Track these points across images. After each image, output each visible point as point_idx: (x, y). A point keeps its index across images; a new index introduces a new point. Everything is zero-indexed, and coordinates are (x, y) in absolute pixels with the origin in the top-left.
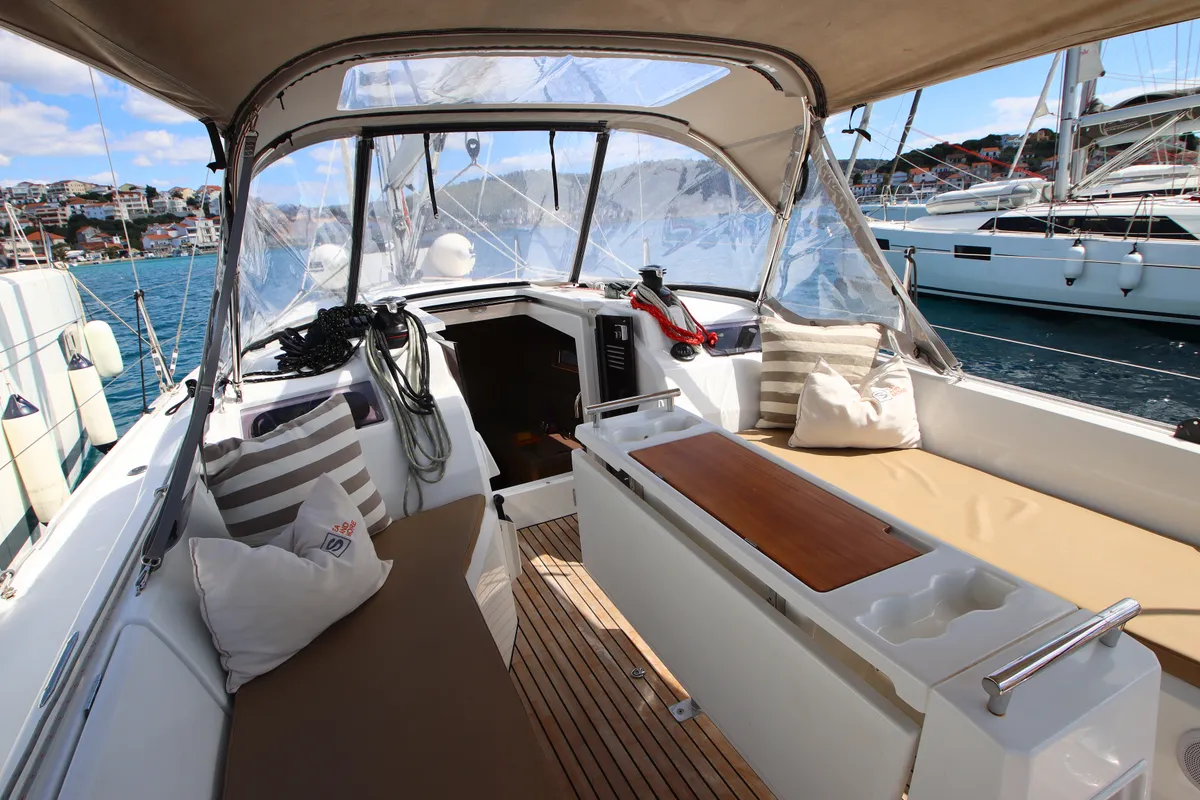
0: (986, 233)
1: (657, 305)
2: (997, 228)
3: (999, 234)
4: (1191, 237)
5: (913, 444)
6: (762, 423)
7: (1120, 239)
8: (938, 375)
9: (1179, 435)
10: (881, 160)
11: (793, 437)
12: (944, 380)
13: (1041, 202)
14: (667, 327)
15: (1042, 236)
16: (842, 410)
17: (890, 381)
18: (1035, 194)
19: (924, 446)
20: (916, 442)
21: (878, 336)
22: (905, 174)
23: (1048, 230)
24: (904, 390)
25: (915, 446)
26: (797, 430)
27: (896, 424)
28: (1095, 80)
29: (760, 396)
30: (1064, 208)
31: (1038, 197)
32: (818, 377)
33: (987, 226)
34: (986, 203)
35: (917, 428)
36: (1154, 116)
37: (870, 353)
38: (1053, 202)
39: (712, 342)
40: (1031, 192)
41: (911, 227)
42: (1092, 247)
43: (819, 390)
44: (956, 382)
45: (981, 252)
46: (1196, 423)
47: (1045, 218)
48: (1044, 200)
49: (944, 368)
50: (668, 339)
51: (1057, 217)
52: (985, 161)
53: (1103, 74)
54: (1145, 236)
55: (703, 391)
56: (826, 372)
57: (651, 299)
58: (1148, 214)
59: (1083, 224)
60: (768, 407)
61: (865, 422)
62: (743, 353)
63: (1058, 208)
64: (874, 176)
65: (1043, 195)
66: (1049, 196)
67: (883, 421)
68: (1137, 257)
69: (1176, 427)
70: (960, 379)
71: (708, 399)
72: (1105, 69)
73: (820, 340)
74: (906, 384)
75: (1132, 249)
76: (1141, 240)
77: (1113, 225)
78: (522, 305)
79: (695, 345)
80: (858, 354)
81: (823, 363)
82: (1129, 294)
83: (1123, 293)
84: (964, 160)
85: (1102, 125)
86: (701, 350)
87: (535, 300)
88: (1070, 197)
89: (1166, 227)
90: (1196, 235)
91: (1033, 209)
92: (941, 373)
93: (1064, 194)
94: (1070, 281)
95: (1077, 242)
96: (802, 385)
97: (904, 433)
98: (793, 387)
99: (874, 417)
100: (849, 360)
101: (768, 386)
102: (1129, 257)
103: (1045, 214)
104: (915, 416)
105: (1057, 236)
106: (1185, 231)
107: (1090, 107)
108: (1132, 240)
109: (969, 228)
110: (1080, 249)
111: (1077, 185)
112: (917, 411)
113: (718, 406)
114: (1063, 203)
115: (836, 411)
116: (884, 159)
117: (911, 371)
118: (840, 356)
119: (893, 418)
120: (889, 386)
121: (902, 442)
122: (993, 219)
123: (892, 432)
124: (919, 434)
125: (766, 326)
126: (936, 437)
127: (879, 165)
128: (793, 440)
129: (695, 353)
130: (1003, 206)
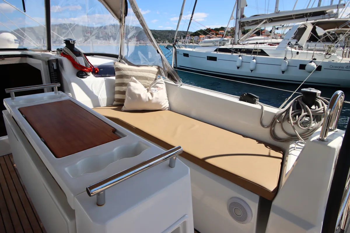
0: (216, 53)
1: (71, 55)
2: (218, 51)
3: (219, 53)
4: (268, 55)
5: (167, 108)
6: (115, 103)
7: (250, 55)
8: (175, 84)
9: (241, 100)
10: (191, 32)
11: (123, 107)
12: (177, 86)
13: (230, 44)
14: (75, 64)
15: (230, 54)
16: (139, 95)
17: (158, 85)
18: (229, 41)
19: (170, 109)
20: (168, 108)
21: (157, 70)
22: (198, 37)
23: (232, 52)
24: (162, 89)
25: (167, 109)
26: (125, 104)
27: (159, 100)
28: (244, 8)
29: (114, 93)
30: (236, 46)
31: (230, 43)
32: (132, 84)
33: (216, 51)
34: (216, 44)
35: (168, 102)
36: (259, 20)
37: (154, 76)
38: (233, 44)
39: (96, 72)
40: (228, 41)
41: (194, 50)
42: (244, 57)
43: (132, 89)
44: (180, 86)
45: (214, 59)
46: (245, 95)
47: (231, 49)
48: (231, 44)
49: (176, 81)
50: (76, 69)
51: (234, 49)
52: (220, 35)
53: (247, 6)
54: (256, 55)
55: (90, 89)
56: (135, 82)
57: (68, 53)
58: (257, 48)
59: (240, 51)
60: (117, 96)
61: (147, 100)
62: (110, 76)
63: (234, 46)
64: (189, 37)
65: (231, 42)
66: (232, 42)
67: (154, 99)
68: (254, 61)
69: (240, 97)
70: (181, 85)
71: (93, 92)
72: (247, 4)
73: (136, 71)
74: (163, 86)
75: (253, 58)
76: (255, 56)
77: (248, 51)
78: (24, 58)
79: (87, 72)
80: (149, 76)
81: (134, 78)
82: (252, 72)
83: (251, 71)
84: (215, 34)
85: (246, 22)
86: (90, 74)
87: (31, 56)
88: (238, 43)
89: (262, 53)
90: (269, 55)
91: (228, 46)
92: (176, 83)
93: (236, 42)
94: (238, 68)
95: (240, 56)
96: (126, 87)
97: (162, 104)
98: (124, 88)
99: (151, 98)
100: (146, 78)
101: (117, 89)
102: (252, 60)
103: (231, 47)
104: (167, 98)
105: (234, 54)
106: (266, 54)
107: (243, 16)
108: (253, 56)
109: (211, 51)
110: (240, 58)
111: (240, 39)
112: (168, 97)
113: (97, 95)
114: (236, 45)
115: (137, 96)
116: (192, 32)
117: (165, 82)
118: (142, 77)
119: (158, 99)
120: (157, 87)
121: (162, 107)
122: (217, 48)
123: (158, 104)
124: (168, 105)
125: (116, 65)
126: (175, 106)
127: (191, 33)
128: (123, 108)
129: (87, 75)
130: (220, 44)
